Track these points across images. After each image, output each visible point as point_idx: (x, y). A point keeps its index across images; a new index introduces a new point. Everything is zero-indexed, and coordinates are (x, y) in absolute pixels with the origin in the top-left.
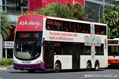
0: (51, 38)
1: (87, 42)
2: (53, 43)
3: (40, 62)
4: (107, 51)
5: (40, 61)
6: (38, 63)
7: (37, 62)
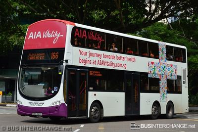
0: (81, 61)
1: (152, 72)
2: (87, 70)
3: (58, 104)
4: (187, 87)
5: (59, 102)
6: (55, 105)
7: (53, 104)
